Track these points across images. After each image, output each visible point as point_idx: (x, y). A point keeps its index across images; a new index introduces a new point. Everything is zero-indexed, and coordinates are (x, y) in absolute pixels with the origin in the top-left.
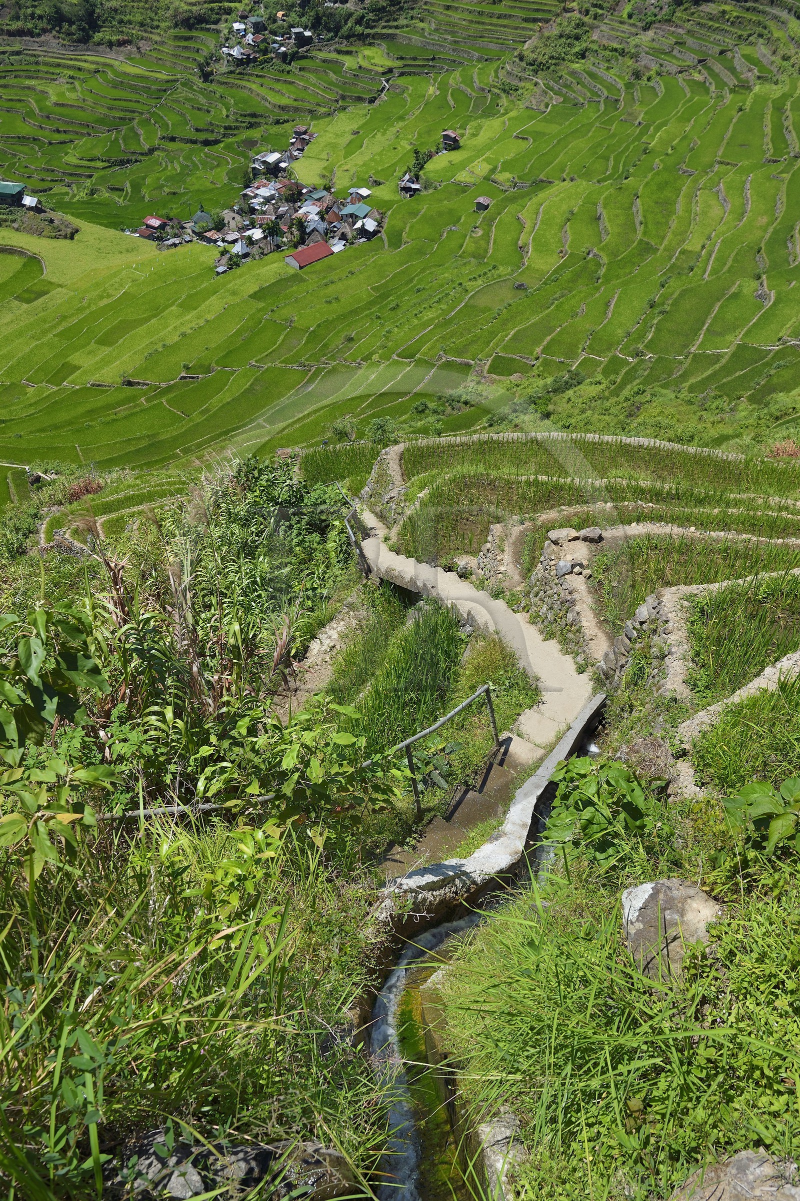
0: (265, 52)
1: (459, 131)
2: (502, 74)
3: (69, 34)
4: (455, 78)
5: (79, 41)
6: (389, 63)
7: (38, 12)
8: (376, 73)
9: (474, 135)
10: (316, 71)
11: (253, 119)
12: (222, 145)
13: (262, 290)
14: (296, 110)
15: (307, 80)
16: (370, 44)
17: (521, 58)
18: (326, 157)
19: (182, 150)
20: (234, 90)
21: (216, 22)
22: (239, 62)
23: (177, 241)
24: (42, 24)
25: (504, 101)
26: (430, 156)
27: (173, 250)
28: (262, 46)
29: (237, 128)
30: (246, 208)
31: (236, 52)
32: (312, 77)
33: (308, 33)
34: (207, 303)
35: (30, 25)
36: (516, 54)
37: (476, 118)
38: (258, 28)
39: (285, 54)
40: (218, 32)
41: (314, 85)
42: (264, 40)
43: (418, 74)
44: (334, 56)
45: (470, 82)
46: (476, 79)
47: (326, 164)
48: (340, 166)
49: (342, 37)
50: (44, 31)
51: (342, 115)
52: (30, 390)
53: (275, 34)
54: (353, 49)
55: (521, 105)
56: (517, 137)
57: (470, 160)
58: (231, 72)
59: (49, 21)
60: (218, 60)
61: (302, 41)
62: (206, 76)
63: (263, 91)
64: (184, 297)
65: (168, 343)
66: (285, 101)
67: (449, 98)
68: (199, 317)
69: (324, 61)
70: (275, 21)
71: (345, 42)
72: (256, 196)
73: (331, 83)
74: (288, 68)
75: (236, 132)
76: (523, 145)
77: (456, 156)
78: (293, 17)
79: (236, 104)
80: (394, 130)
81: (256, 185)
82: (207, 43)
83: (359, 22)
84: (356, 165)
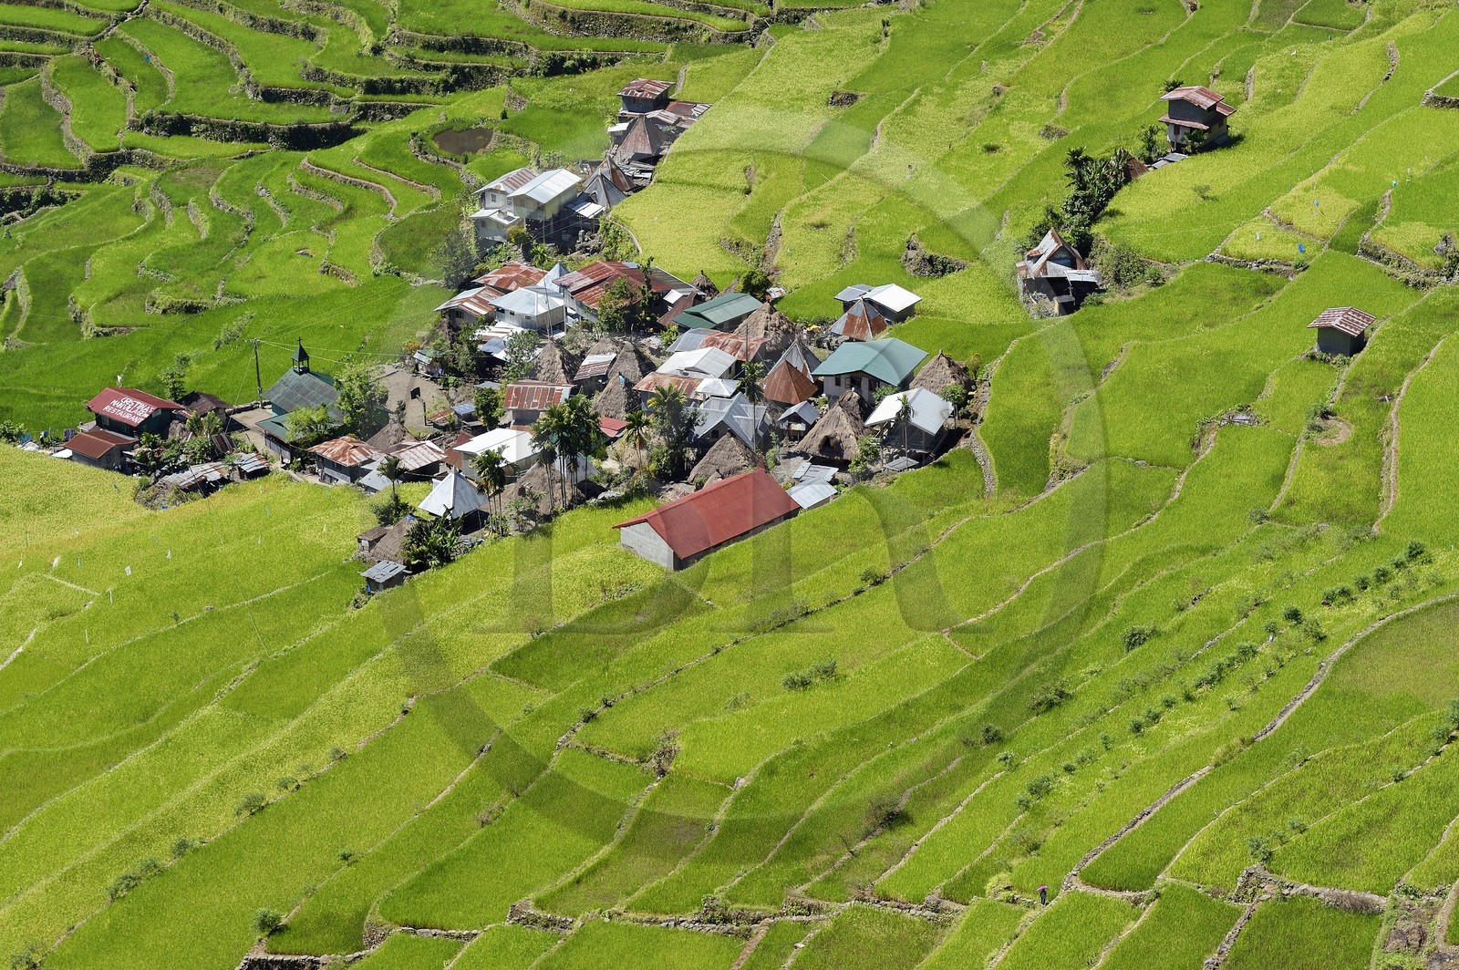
12: (359, 145)
18: (741, 182)
19: (214, 163)
23: (211, 472)
27: (199, 505)
30: (464, 359)
34: (339, 689)
48: (795, 211)
51: (790, 41)
64: (246, 671)
65: (194, 838)
68: (308, 742)
75: (410, 99)
84: (851, 207)
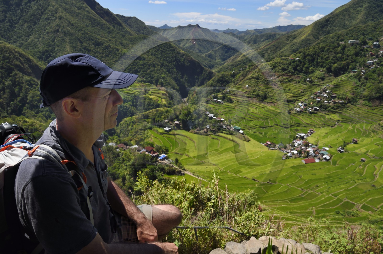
0: (306, 110)
1: (357, 139)
2: (372, 127)
3: (259, 99)
4: (358, 126)
5: (261, 101)
6: (339, 119)
7: (254, 94)
8: (335, 121)
9: (362, 141)
10: (318, 117)
11: (299, 125)
13: (294, 166)
14: (311, 125)
15: (315, 119)
16: (334, 114)
17: (379, 124)
20: (295, 117)
21: (295, 102)
22: (298, 112)
24: (253, 96)
25: (372, 134)
26: (348, 144)
28: (305, 109)
29: (294, 126)
30: (293, 145)
31: (298, 109)
32: (317, 118)
33: (318, 108)
35: (251, 96)
36: (378, 123)
37: (363, 137)
38: (305, 105)
39: (311, 112)
40: (294, 104)
41: (317, 120)
42: (306, 108)
43: (347, 123)
44: (324, 114)
45: (362, 128)
46: (364, 127)
47: (317, 139)
48: (321, 141)
49: (327, 111)
50: (254, 97)
51: (323, 128)
52: (229, 174)
53: (309, 107)
54: (329, 114)
55: (378, 136)
56: (376, 144)
57: (360, 147)
58: (296, 113)
59: (256, 96)
60: (293, 110)
61: (316, 110)
62: (290, 113)
63: (303, 119)
66: (308, 122)
67: (355, 130)
69: (321, 115)
70: (310, 104)
71: (327, 112)
72: (296, 143)
73: (322, 120)
74: (311, 115)
76: (377, 147)
77: (356, 145)
78: (315, 104)
79: (295, 120)
80: (338, 135)
81: (297, 140)
82: (292, 106)
83: (333, 108)
84: (325, 141)
